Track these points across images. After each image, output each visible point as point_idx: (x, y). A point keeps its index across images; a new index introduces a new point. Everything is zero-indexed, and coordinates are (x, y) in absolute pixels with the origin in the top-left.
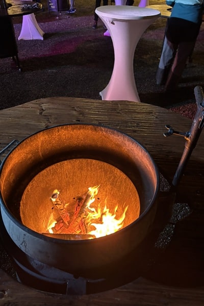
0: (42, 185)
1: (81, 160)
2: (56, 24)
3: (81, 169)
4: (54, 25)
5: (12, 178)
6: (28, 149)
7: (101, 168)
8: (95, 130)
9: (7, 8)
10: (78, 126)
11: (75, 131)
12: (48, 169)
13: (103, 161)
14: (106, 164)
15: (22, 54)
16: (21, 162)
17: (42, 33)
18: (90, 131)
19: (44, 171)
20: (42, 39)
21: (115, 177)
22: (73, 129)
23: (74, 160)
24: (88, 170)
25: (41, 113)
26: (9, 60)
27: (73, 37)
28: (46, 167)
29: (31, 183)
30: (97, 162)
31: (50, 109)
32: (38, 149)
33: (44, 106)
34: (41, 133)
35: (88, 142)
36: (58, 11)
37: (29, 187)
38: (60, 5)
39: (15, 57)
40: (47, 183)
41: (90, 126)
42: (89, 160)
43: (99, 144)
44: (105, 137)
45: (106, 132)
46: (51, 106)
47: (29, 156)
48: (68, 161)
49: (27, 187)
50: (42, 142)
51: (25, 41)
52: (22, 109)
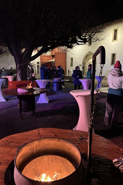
0: (33, 167)
1: (52, 156)
2: (56, 96)
3: (52, 161)
4: (54, 97)
5: (21, 160)
6: (29, 147)
7: (61, 161)
8: (59, 141)
9: (34, 91)
10: (52, 139)
11: (50, 141)
12: (37, 159)
13: (62, 157)
14: (63, 158)
15: (37, 110)
16: (26, 154)
17: (48, 100)
18: (57, 141)
19: (35, 159)
20: (48, 103)
21: (68, 166)
22: (49, 140)
23: (49, 155)
24: (55, 162)
25: (38, 134)
26: (31, 113)
27: (62, 101)
28: (36, 158)
29: (28, 164)
30: (60, 157)
31: (42, 133)
32: (34, 149)
33: (40, 132)
34: (36, 141)
35: (56, 147)
36: (57, 90)
37: (27, 166)
38: (58, 88)
39: (34, 111)
40: (36, 167)
41: (57, 139)
42: (56, 156)
43: (61, 148)
44: (63, 144)
45: (63, 142)
46: (43, 132)
47: (30, 151)
48: (46, 156)
49: (26, 166)
50: (36, 145)
51: (40, 104)
52: (31, 132)
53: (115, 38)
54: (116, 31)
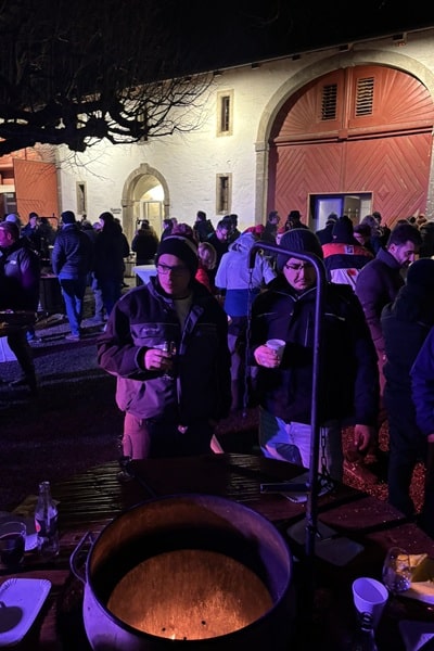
53: (225, 125)
54: (226, 102)
